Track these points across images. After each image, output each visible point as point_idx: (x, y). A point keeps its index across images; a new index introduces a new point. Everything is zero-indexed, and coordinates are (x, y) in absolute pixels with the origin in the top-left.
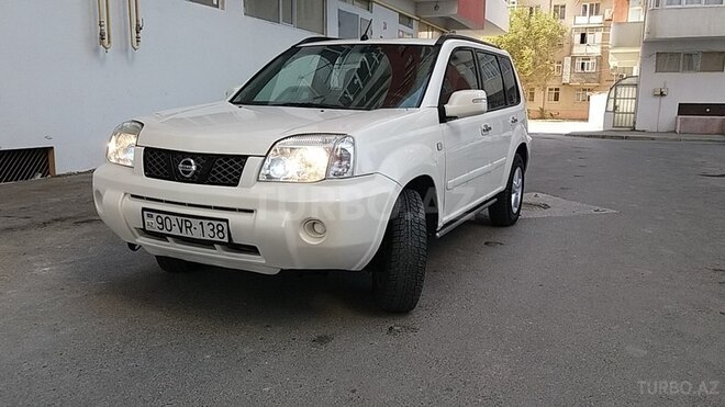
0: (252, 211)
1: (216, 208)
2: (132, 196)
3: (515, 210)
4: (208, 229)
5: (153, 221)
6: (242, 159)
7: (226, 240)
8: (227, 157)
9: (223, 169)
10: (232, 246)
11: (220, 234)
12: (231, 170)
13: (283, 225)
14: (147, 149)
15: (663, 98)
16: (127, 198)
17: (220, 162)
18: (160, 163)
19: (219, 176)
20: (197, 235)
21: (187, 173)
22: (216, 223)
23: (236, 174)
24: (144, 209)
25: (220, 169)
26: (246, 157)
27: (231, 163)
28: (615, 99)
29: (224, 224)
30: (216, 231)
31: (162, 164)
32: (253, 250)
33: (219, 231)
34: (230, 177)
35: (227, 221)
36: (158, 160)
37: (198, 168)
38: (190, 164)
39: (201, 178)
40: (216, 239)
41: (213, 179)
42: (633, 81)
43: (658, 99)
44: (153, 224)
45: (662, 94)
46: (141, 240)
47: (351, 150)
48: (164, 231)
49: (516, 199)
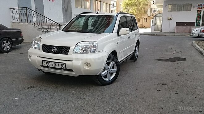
0: (71, 61)
1: (62, 60)
2: (39, 57)
3: (136, 57)
4: (60, 65)
5: (45, 63)
6: (69, 48)
7: (65, 68)
8: (65, 47)
9: (64, 50)
10: (66, 70)
11: (63, 67)
12: (66, 50)
13: (79, 64)
14: (43, 45)
15: (171, 21)
16: (38, 57)
17: (63, 49)
18: (47, 48)
19: (63, 52)
20: (57, 67)
21: (54, 51)
22: (62, 64)
23: (67, 51)
24: (43, 60)
25: (63, 50)
26: (70, 47)
27: (66, 49)
28: (155, 21)
29: (64, 64)
30: (62, 66)
31: (47, 49)
32: (72, 71)
33: (63, 66)
34: (66, 52)
35: (65, 63)
36: (46, 48)
37: (57, 50)
38: (55, 49)
39: (58, 52)
40: (62, 68)
41: (61, 53)
42: (161, 15)
43: (169, 21)
44: (45, 64)
45: (170, 19)
46: (42, 68)
47: (96, 45)
48: (48, 66)
49: (137, 54)
